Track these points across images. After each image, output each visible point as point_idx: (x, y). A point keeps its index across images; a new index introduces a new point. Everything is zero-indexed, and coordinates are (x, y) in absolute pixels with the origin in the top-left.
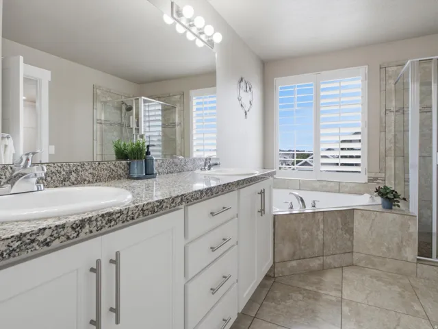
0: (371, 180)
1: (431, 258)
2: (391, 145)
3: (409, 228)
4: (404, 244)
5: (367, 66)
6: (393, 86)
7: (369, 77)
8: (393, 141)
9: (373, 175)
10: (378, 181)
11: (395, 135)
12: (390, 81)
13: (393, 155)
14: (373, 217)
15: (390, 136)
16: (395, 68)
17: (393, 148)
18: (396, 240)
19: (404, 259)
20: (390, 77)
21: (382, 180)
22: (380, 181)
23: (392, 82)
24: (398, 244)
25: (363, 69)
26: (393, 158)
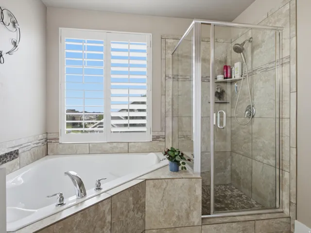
0: (155, 138)
1: (210, 214)
2: (169, 107)
3: (195, 191)
4: (192, 208)
5: (151, 34)
6: (171, 56)
7: (153, 44)
8: (171, 103)
9: (156, 134)
10: (160, 139)
11: (173, 98)
12: (169, 51)
13: (171, 116)
14: (165, 185)
15: (169, 99)
16: (172, 41)
17: (171, 110)
18: (185, 206)
19: (192, 224)
20: (169, 47)
21: (163, 138)
22: (161, 139)
23: (170, 52)
24: (186, 210)
25: (148, 36)
26: (171, 118)
